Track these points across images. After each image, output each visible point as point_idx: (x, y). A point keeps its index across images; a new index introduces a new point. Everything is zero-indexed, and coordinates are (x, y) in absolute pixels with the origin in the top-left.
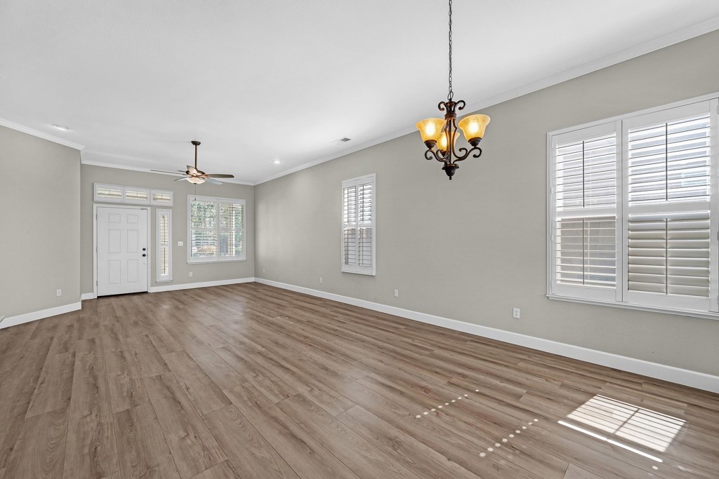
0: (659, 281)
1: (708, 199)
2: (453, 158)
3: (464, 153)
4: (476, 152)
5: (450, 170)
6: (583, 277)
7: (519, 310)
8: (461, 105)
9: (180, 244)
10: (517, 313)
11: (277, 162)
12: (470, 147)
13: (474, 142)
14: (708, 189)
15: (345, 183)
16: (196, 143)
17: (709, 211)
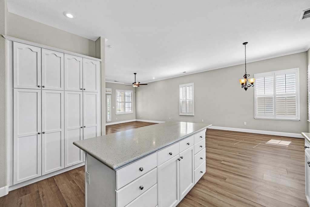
0: (284, 112)
1: (295, 93)
2: (247, 87)
3: (249, 86)
4: (253, 86)
5: (246, 89)
6: (265, 112)
7: (246, 122)
8: (249, 75)
9: (114, 108)
10: (245, 123)
11: (154, 78)
12: (251, 84)
13: (252, 83)
14: (295, 90)
15: (180, 86)
16: (135, 74)
17: (295, 95)
